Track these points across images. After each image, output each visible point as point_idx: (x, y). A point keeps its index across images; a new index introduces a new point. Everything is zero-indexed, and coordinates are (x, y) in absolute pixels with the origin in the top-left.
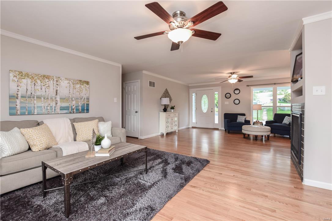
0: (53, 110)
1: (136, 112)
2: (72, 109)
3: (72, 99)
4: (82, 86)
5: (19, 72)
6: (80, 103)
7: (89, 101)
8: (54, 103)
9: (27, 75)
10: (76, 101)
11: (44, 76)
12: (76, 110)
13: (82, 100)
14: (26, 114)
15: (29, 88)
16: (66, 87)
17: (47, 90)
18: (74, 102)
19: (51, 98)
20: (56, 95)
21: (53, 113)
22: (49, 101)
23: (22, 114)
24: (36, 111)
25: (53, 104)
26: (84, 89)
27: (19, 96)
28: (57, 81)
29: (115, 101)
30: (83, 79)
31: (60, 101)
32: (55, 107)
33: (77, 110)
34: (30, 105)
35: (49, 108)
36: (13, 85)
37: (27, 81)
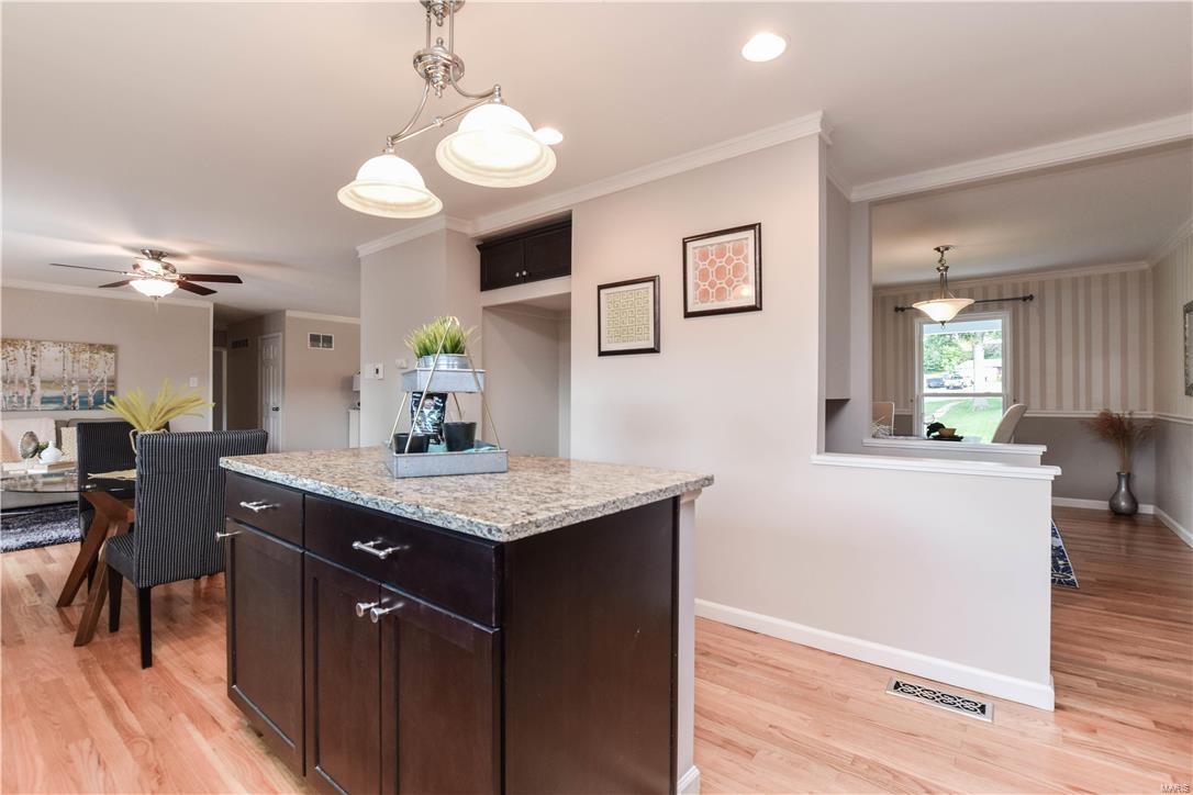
1: (277, 409)
2: (70, 402)
3: (70, 382)
4: (96, 356)
6: (89, 390)
12: (82, 403)
13: (97, 384)
16: (56, 360)
17: (11, 367)
18: (75, 389)
19: (21, 382)
20: (33, 374)
22: (16, 387)
25: (26, 392)
26: (102, 363)
28: (33, 348)
29: (195, 385)
30: (100, 341)
31: (42, 388)
32: (29, 398)
35: (15, 399)
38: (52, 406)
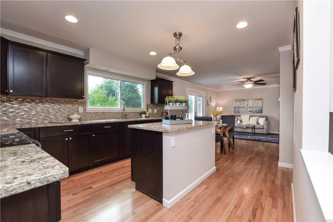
4: (258, 101)
5: (236, 100)
7: (262, 108)
8: (247, 109)
9: (238, 101)
10: (256, 108)
11: (243, 100)
13: (259, 108)
17: (244, 105)
20: (247, 106)
23: (237, 113)
26: (260, 103)
27: (237, 107)
32: (247, 111)
33: (256, 112)
34: (239, 110)
35: (245, 111)
36: (235, 104)
37: (238, 102)
38: (251, 112)
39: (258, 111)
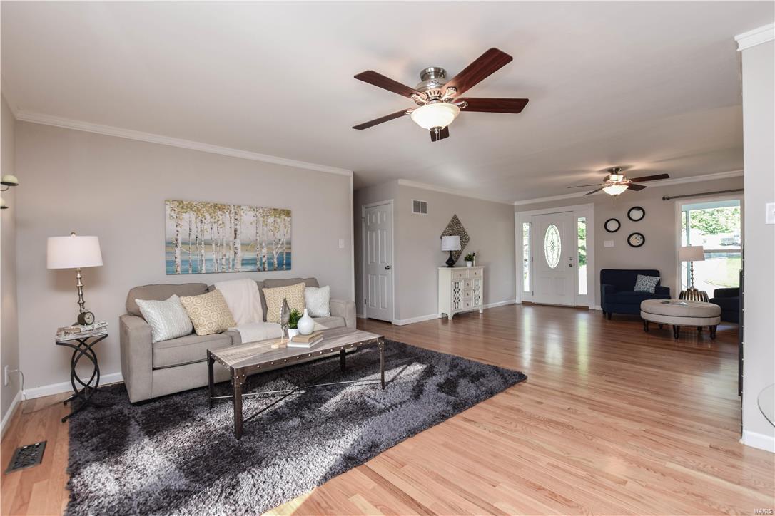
0: (231, 266)
1: (387, 268)
2: (261, 264)
3: (261, 244)
4: (279, 220)
5: (178, 201)
6: (274, 252)
7: (290, 248)
8: (232, 252)
9: (190, 206)
10: (268, 249)
11: (215, 206)
13: (279, 246)
14: (190, 272)
15: (194, 229)
16: (251, 223)
17: (221, 230)
18: (265, 251)
19: (227, 245)
20: (235, 238)
21: (231, 270)
22: (224, 250)
23: (185, 272)
24: (204, 268)
25: (230, 255)
26: (282, 226)
27: (180, 242)
28: (236, 213)
29: (340, 247)
30: (280, 206)
31: (242, 250)
32: (233, 260)
33: (271, 264)
34: (195, 258)
35: (223, 261)
36: (171, 225)
37: (190, 217)
38: (250, 268)
39: (275, 260)
